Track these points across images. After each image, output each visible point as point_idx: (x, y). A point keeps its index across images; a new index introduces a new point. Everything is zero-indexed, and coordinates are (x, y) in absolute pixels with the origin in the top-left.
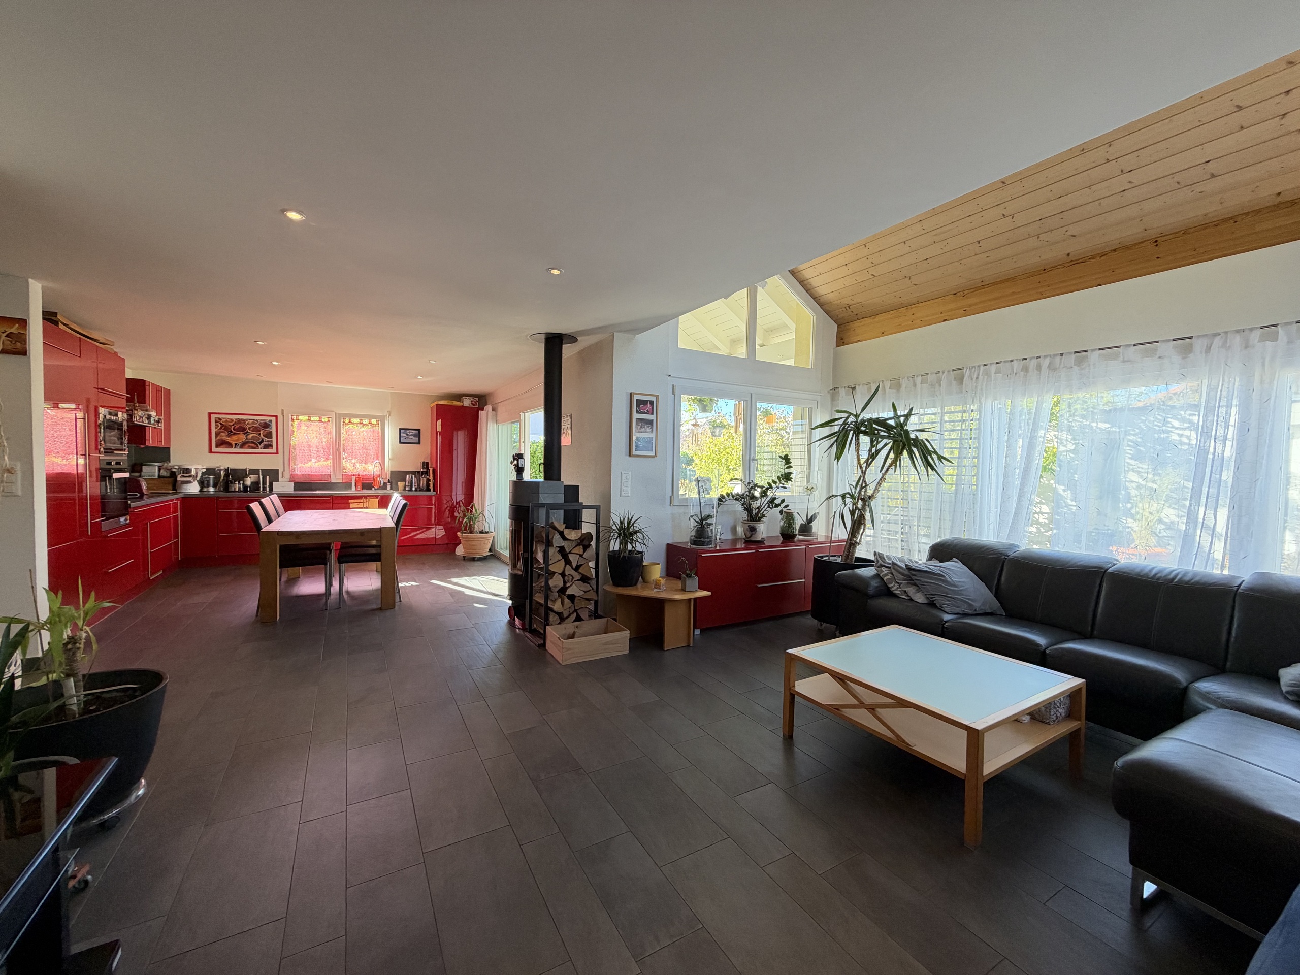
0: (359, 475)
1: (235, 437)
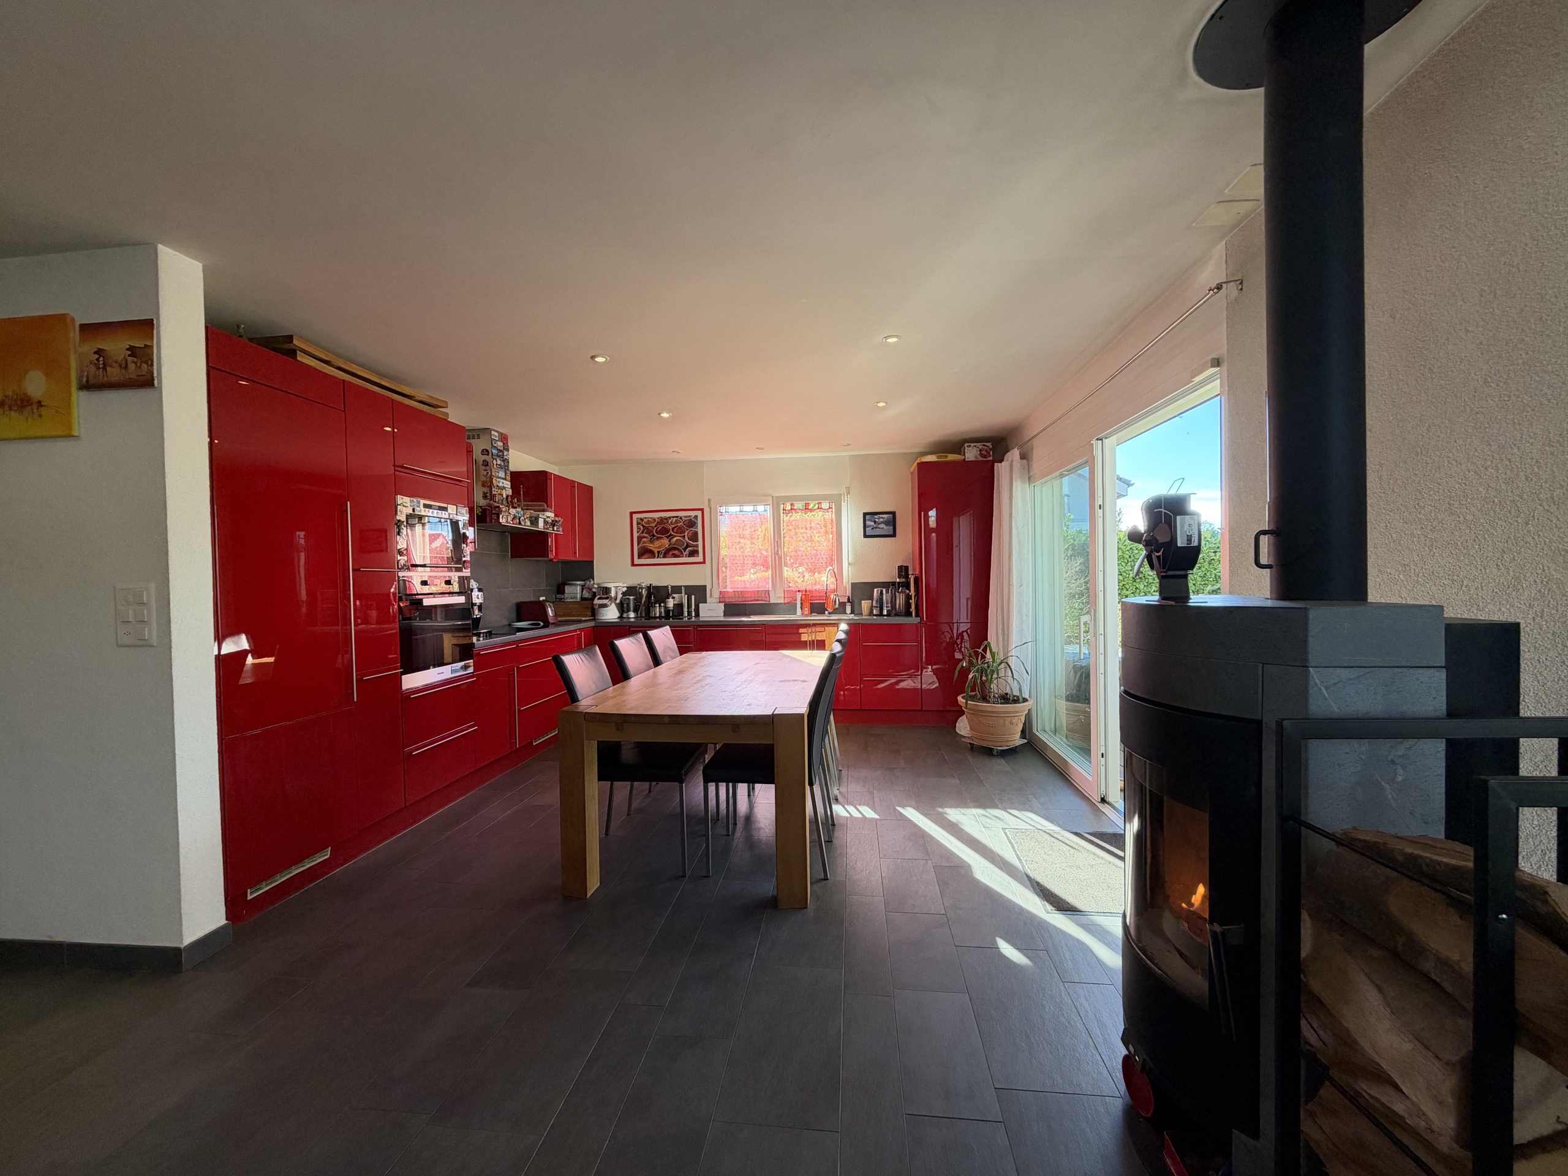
0: (806, 591)
1: (657, 543)
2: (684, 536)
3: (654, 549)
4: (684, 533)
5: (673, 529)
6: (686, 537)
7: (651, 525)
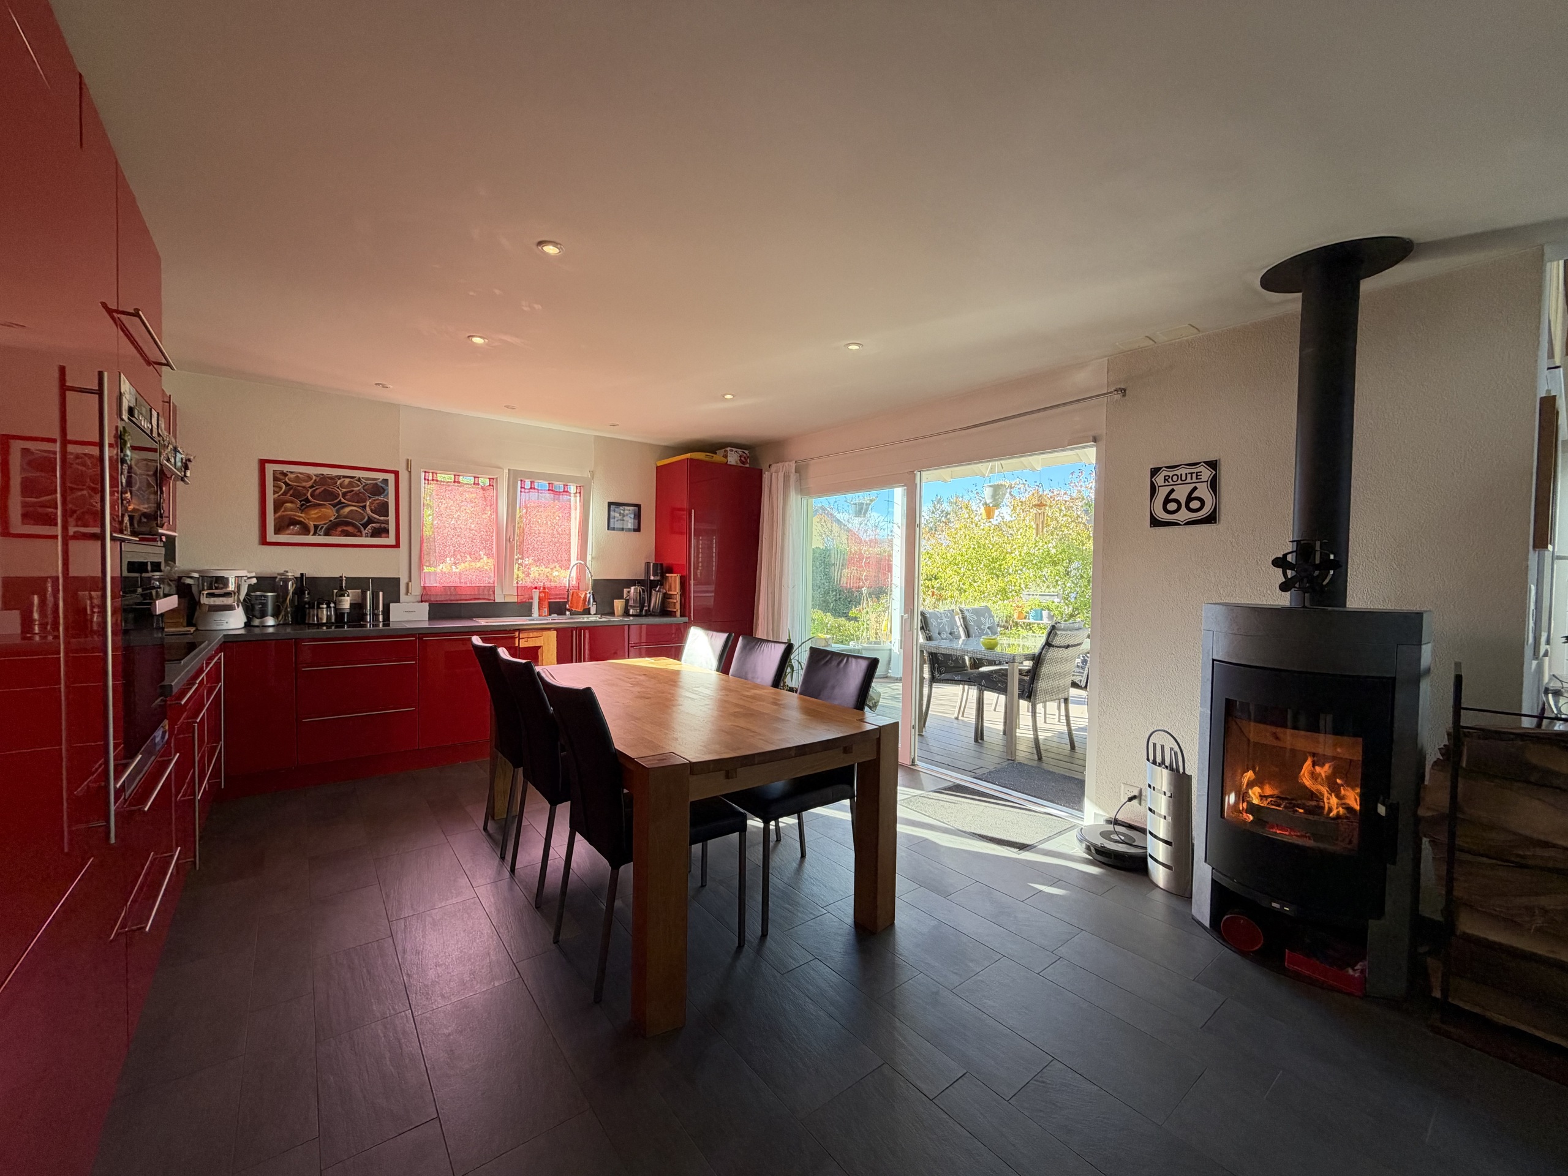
0: (544, 588)
1: (314, 513)
2: (365, 507)
3: (307, 521)
4: (365, 502)
5: (344, 495)
6: (368, 509)
7: (304, 484)
